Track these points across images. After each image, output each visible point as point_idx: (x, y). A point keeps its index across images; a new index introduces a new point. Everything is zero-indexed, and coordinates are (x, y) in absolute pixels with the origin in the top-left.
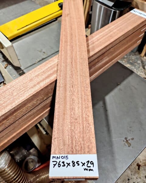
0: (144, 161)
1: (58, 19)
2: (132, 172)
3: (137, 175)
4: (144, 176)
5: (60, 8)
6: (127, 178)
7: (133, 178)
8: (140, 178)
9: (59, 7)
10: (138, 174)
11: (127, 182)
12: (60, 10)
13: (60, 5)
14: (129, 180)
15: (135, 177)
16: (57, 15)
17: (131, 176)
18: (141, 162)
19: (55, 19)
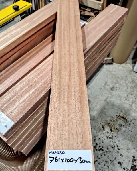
0: (105, 121)
1: (15, 19)
2: (97, 131)
3: (101, 133)
4: (106, 132)
5: (15, 10)
6: (94, 136)
7: (99, 135)
8: (104, 134)
9: (13, 9)
10: (102, 131)
11: (94, 139)
12: (15, 12)
13: (14, 8)
14: (95, 137)
15: (99, 134)
16: (13, 16)
17: (96, 134)
18: (102, 123)
19: (12, 20)
